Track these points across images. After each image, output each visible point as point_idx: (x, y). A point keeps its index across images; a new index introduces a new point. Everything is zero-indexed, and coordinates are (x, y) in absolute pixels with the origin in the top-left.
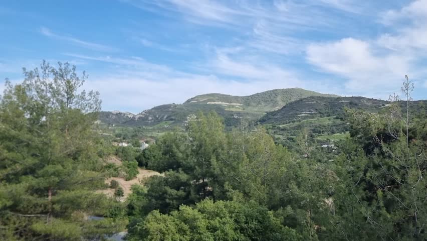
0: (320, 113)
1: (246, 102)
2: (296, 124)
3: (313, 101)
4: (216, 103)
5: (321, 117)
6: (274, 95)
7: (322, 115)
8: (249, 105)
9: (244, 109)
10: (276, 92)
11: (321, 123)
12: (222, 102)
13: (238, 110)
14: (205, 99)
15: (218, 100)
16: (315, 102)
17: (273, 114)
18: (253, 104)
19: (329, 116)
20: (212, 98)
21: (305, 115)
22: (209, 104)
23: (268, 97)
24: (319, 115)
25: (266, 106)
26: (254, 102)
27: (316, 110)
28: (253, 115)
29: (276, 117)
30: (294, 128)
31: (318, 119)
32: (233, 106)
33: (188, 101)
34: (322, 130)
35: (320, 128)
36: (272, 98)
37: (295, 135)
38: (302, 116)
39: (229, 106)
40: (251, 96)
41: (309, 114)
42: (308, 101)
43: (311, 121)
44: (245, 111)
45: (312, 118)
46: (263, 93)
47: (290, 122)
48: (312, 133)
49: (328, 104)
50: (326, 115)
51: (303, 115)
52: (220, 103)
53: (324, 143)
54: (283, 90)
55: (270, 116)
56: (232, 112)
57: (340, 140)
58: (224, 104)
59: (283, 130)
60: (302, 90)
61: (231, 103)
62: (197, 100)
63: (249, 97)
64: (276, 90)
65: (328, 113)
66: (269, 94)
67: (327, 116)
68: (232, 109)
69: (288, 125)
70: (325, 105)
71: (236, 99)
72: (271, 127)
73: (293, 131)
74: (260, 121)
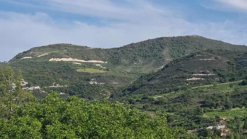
0: (219, 75)
1: (113, 57)
2: (180, 93)
3: (210, 57)
4: (64, 59)
5: (221, 82)
6: (158, 46)
7: (222, 78)
8: (117, 63)
9: (107, 70)
10: (162, 41)
11: (216, 92)
12: (74, 58)
13: (98, 71)
14: (47, 54)
15: (68, 55)
16: (213, 59)
17: (150, 77)
18: (124, 61)
19: (233, 80)
20: (57, 51)
21: (197, 79)
22: (53, 62)
23: (149, 50)
24: (217, 79)
25: (146, 64)
26: (127, 58)
27: (214, 70)
28: (122, 79)
29: (152, 82)
30: (174, 101)
31: (215, 86)
32: (91, 65)
33: (18, 57)
34: (215, 103)
35: (213, 99)
36: (155, 51)
37: (172, 112)
38: (191, 81)
39: (84, 66)
40: (121, 48)
41: (203, 77)
42: (203, 58)
43: (203, 88)
44: (111, 73)
45: (207, 84)
46: (141, 43)
47: (171, 91)
48: (199, 108)
49: (233, 62)
50: (228, 78)
51: (194, 79)
52: (70, 59)
53: (211, 123)
54: (172, 39)
55: (145, 82)
56: (88, 74)
57: (235, 118)
58: (77, 61)
59: (157, 103)
60: (202, 39)
61: (89, 59)
62: (32, 55)
63: (118, 49)
64: (162, 38)
65: (232, 75)
66: (151, 45)
67: (230, 80)
68: (88, 70)
69: (166, 95)
70: (228, 62)
71: (98, 52)
72: (140, 99)
73: (172, 105)
74: (129, 90)
